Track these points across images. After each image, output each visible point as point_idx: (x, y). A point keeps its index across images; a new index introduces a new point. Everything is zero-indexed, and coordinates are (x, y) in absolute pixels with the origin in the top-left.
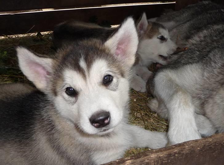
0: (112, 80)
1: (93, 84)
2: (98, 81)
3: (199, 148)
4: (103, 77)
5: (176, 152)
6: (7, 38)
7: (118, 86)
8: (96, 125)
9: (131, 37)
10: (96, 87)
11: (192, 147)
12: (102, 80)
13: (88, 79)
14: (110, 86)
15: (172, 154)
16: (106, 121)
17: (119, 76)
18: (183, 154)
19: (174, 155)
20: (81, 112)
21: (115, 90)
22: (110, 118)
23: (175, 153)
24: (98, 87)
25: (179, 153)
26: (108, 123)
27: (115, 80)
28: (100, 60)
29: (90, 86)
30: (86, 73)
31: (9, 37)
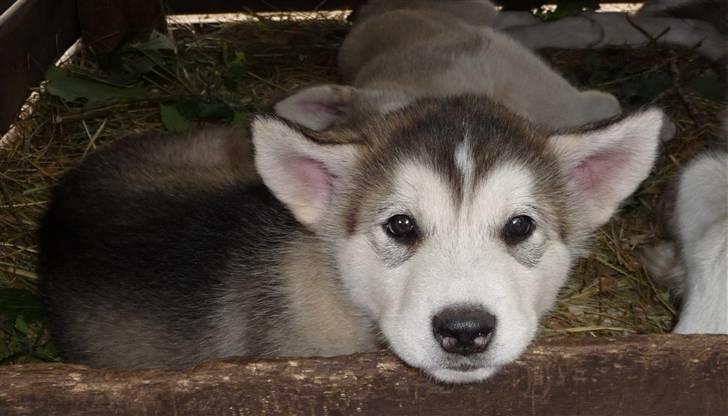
0: (529, 233)
1: (475, 227)
2: (491, 223)
3: (696, 361)
4: (509, 216)
5: (614, 354)
6: (256, 19)
7: (541, 255)
8: (446, 341)
9: (634, 158)
10: (480, 237)
11: (672, 351)
12: (503, 225)
13: (464, 208)
14: (518, 247)
15: (603, 359)
16: (479, 341)
17: (554, 234)
18: (641, 367)
19: (610, 365)
20: (414, 293)
21: (529, 264)
22: (493, 335)
23: (614, 358)
24: (487, 239)
25: (626, 361)
26: (484, 349)
27: (536, 237)
28: (518, 168)
29: (463, 227)
30: (466, 190)
31: (261, 18)
